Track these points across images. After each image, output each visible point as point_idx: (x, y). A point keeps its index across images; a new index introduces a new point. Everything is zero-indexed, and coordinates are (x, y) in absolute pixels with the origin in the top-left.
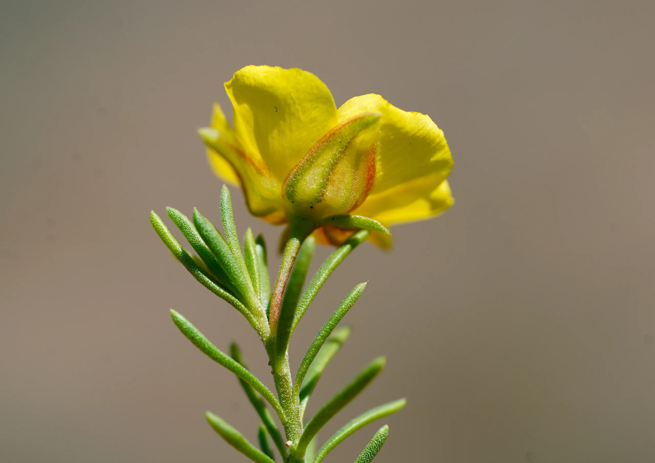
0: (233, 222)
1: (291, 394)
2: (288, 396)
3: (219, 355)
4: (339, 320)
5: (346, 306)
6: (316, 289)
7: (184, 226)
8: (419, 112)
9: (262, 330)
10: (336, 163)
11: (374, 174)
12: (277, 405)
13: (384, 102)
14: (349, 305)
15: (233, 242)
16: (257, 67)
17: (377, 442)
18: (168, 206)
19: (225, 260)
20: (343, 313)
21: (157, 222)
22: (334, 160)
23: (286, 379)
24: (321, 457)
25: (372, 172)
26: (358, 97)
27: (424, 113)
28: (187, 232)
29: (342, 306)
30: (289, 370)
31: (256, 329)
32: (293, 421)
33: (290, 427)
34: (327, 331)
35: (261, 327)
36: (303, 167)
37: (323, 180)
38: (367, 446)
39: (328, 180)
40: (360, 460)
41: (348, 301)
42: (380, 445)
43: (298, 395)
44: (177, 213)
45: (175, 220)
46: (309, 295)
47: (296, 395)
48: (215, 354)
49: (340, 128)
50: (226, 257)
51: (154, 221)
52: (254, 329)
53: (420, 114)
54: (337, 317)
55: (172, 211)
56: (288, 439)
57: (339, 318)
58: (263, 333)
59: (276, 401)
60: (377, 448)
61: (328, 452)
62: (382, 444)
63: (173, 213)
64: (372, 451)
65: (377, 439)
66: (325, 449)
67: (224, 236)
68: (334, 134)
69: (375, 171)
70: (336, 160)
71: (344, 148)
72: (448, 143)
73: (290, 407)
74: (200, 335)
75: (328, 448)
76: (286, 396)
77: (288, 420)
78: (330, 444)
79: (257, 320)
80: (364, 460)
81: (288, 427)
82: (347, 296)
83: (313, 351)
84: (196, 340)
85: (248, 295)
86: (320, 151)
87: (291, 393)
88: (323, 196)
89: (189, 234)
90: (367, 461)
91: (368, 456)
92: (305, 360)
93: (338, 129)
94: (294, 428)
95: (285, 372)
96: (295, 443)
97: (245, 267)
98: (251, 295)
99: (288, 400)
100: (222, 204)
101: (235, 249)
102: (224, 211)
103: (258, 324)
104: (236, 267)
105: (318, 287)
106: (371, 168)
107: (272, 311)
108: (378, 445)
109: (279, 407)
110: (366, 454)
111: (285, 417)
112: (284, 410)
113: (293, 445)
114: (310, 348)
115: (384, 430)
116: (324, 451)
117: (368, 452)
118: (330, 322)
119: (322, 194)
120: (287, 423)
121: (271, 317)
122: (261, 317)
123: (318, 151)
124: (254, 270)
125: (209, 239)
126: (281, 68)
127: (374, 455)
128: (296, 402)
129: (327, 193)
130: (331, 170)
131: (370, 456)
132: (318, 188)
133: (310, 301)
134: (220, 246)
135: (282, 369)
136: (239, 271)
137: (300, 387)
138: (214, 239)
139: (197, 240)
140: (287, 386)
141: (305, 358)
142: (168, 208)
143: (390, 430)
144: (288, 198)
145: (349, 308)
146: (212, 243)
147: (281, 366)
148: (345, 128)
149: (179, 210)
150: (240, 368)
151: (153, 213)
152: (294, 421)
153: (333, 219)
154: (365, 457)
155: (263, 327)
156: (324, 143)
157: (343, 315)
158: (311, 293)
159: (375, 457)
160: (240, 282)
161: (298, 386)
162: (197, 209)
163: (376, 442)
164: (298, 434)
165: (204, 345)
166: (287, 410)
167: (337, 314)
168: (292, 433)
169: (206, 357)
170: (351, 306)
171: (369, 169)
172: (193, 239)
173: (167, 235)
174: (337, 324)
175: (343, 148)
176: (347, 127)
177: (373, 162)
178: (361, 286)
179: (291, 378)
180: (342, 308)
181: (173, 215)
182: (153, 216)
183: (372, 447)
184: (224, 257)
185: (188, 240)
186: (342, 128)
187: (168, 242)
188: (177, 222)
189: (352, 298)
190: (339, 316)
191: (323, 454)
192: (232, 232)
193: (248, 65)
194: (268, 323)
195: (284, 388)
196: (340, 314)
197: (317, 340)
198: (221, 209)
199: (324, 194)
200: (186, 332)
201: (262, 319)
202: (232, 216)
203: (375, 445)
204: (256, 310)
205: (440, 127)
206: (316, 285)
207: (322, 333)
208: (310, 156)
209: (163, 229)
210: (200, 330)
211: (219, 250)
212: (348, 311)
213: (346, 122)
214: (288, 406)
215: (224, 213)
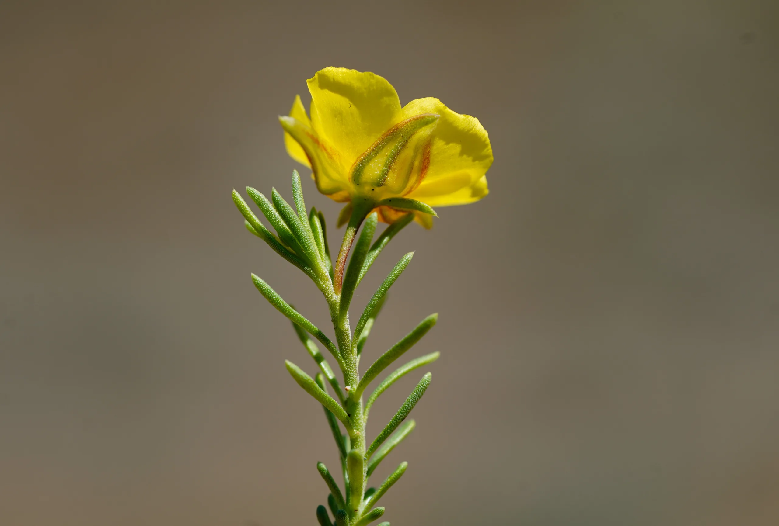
0: (303, 200)
1: (351, 347)
2: (348, 348)
3: (293, 312)
4: (391, 284)
5: (398, 272)
6: (372, 259)
7: (262, 203)
8: (470, 115)
9: (328, 291)
10: (398, 154)
11: (428, 165)
12: (339, 355)
13: (442, 105)
14: (400, 271)
15: (303, 217)
16: (337, 69)
17: (423, 386)
18: (248, 186)
19: (298, 231)
20: (395, 277)
21: (238, 199)
22: (396, 151)
23: (347, 333)
24: (374, 400)
25: (426, 163)
26: (419, 99)
27: (474, 117)
28: (264, 207)
29: (394, 272)
30: (349, 326)
31: (321, 291)
32: (351, 369)
33: (349, 374)
34: (381, 293)
35: (327, 289)
36: (369, 156)
37: (386, 167)
38: (414, 390)
39: (390, 168)
40: (408, 402)
41: (399, 268)
42: (425, 389)
43: (356, 347)
44: (256, 192)
45: (254, 198)
46: (367, 264)
47: (354, 347)
48: (289, 312)
49: (403, 125)
50: (299, 229)
51: (235, 199)
52: (320, 291)
53: (471, 117)
54: (391, 281)
55: (252, 190)
56: (347, 384)
57: (392, 282)
58: (329, 294)
59: (338, 351)
60: (423, 392)
61: (378, 396)
62: (426, 388)
63: (253, 191)
64: (418, 394)
65: (422, 384)
66: (377, 393)
67: (297, 212)
68: (397, 129)
69: (429, 162)
70: (398, 151)
71: (406, 142)
72: (491, 142)
73: (350, 357)
74: (276, 296)
75: (379, 392)
76: (346, 347)
77: (348, 369)
78: (381, 389)
79: (323, 283)
80: (411, 402)
81: (347, 375)
82: (398, 264)
83: (371, 309)
84: (273, 299)
85: (316, 262)
86: (384, 143)
87: (350, 345)
88: (384, 181)
89: (266, 209)
90: (414, 402)
91: (415, 399)
92: (363, 318)
93: (401, 125)
94: (352, 375)
95: (347, 327)
96: (353, 388)
97: (313, 238)
98: (319, 262)
99: (348, 352)
100: (294, 185)
101: (305, 223)
102: (296, 190)
103: (325, 286)
104: (307, 238)
105: (374, 257)
106: (426, 160)
107: (336, 276)
108: (423, 389)
109: (340, 357)
110: (413, 397)
111: (345, 366)
112: (344, 360)
113: (352, 389)
114: (367, 308)
115: (428, 376)
116: (376, 395)
117: (415, 395)
118: (385, 285)
119: (384, 179)
120: (347, 371)
121: (335, 280)
122: (327, 281)
123: (383, 142)
124: (320, 241)
125: (286, 213)
126: (357, 72)
127: (420, 398)
128: (355, 353)
129: (388, 179)
130: (393, 160)
131: (416, 398)
132: (381, 174)
133: (367, 269)
134: (294, 220)
135: (344, 325)
136: (310, 242)
137: (358, 340)
138: (290, 213)
139: (273, 215)
140: (348, 339)
141: (362, 316)
142: (248, 188)
143: (433, 377)
144: (354, 180)
145: (400, 273)
146: (288, 217)
147: (343, 322)
148: (408, 125)
149: (257, 190)
150: (309, 323)
151: (234, 191)
152: (353, 369)
153: (390, 201)
154: (412, 399)
155: (329, 289)
156: (388, 136)
157: (395, 279)
158: (369, 262)
159: (421, 399)
160: (310, 251)
161: (356, 339)
162: (275, 188)
163: (421, 386)
164: (355, 380)
165: (280, 304)
166: (347, 360)
167: (391, 279)
168: (350, 379)
169: (281, 313)
170: (402, 272)
171: (425, 160)
172: (270, 214)
173: (247, 210)
174: (390, 286)
175: (404, 141)
176: (409, 124)
177: (428, 155)
178: (410, 255)
179: (350, 333)
180: (395, 274)
181: (252, 193)
182: (235, 193)
183: (419, 391)
184: (297, 230)
185: (265, 215)
186: (405, 124)
187: (248, 216)
188: (256, 199)
189: (403, 265)
190: (393, 281)
191: (375, 397)
192: (302, 209)
193: (329, 66)
194: (332, 286)
195: (345, 341)
196: (393, 278)
197: (374, 300)
198: (293, 189)
199: (385, 180)
200: (264, 293)
201: (328, 282)
202: (302, 195)
203: (421, 389)
204: (323, 274)
205: (485, 128)
206: (372, 256)
207: (378, 294)
208: (376, 147)
209: (243, 205)
210: (276, 291)
211: (293, 223)
212: (399, 276)
213: (409, 120)
214: (348, 357)
215: (295, 193)
